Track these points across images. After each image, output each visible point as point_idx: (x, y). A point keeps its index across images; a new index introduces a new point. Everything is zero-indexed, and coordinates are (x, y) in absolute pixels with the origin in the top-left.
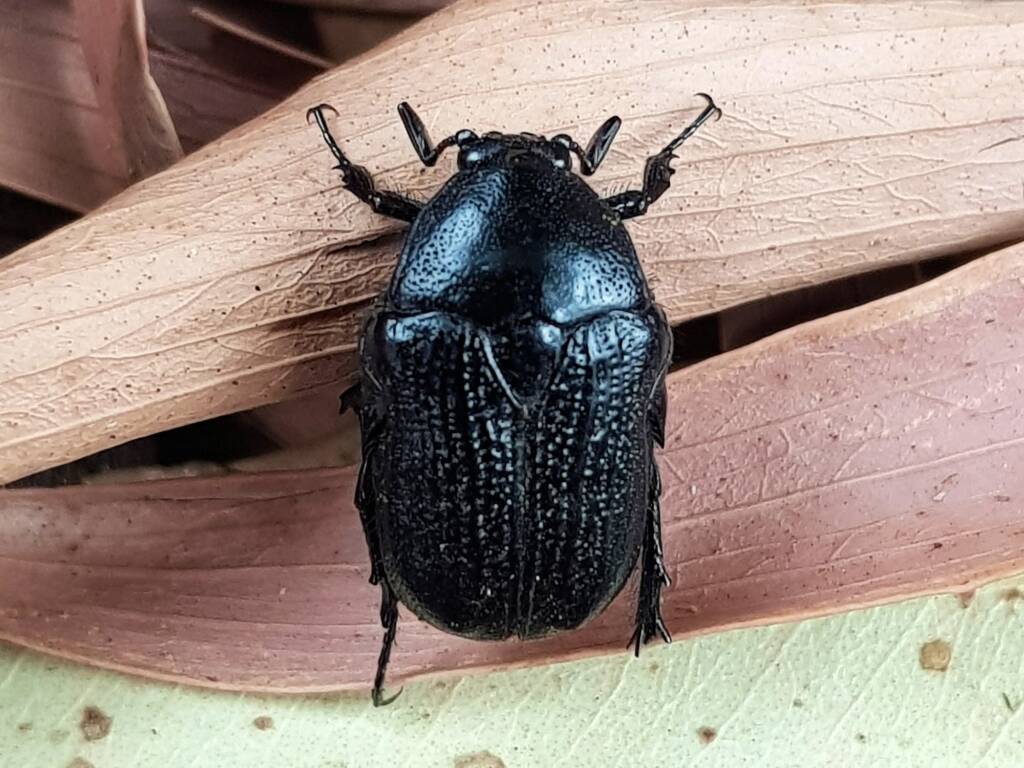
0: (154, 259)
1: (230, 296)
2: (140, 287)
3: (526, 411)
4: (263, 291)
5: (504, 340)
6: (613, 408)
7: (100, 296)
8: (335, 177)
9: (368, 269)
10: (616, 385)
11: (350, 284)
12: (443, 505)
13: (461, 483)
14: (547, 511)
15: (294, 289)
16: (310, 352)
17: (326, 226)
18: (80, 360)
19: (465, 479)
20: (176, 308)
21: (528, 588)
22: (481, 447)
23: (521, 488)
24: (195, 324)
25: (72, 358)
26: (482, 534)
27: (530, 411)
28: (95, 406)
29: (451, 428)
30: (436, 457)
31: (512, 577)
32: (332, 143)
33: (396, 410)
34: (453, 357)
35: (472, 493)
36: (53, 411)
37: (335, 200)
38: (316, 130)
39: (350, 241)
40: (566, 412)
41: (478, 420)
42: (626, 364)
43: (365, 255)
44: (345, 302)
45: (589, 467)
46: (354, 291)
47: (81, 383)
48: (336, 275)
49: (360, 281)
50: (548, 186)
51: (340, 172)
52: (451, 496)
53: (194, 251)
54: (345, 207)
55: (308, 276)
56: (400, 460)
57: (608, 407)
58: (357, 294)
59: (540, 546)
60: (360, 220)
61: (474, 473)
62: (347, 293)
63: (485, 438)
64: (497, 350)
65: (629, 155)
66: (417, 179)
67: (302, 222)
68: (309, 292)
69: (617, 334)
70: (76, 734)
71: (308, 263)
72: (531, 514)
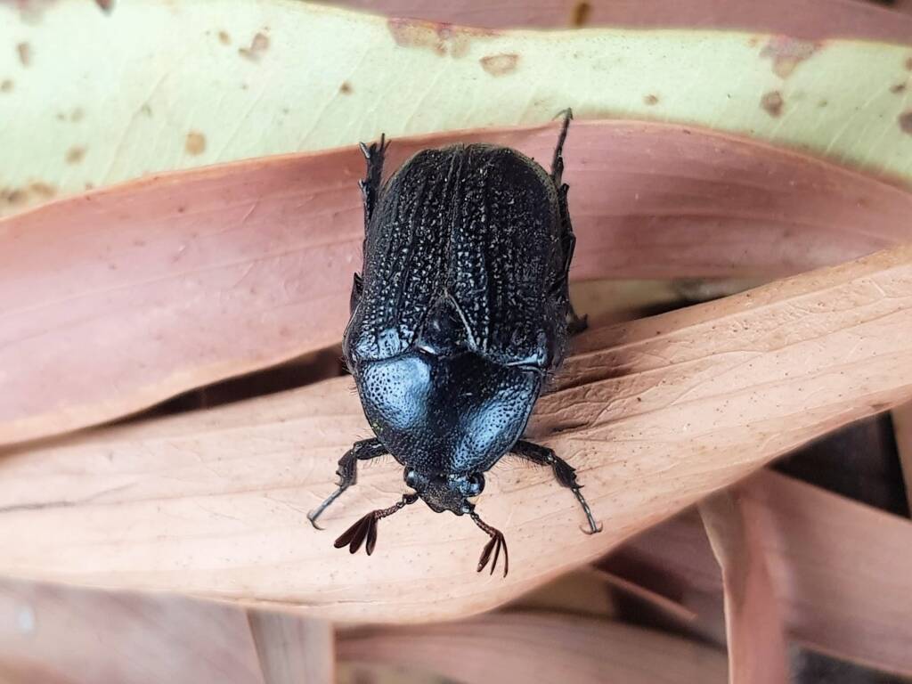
0: (714, 424)
1: (660, 395)
2: (725, 403)
3: (446, 293)
4: (635, 397)
5: (458, 343)
6: (385, 295)
7: (755, 397)
8: (581, 480)
9: (559, 412)
10: (381, 311)
11: (572, 401)
12: (510, 230)
13: (495, 245)
14: (436, 224)
15: (613, 398)
16: (604, 355)
17: (588, 443)
18: (770, 350)
19: (492, 246)
20: (698, 387)
21: (454, 173)
22: (479, 268)
23: (453, 240)
24: (686, 375)
25: (777, 351)
26: (482, 209)
27: (443, 293)
28: (760, 317)
29: (500, 282)
30: (513, 262)
31: (463, 181)
32: (585, 506)
33: (540, 298)
34: (496, 332)
35: (488, 237)
36: (791, 314)
37: (582, 463)
38: (596, 517)
39: (570, 432)
40: (418, 291)
41: (480, 288)
42: (373, 326)
43: (562, 422)
44: (577, 389)
45: (404, 254)
46: (571, 396)
47: (769, 334)
48: (581, 408)
49: (565, 404)
50: (420, 453)
51: (579, 483)
52: (504, 236)
53: (685, 428)
54: (573, 458)
55: (603, 407)
56: (540, 263)
57: (388, 297)
58: (569, 394)
59: (443, 201)
60: (565, 447)
61: (486, 250)
62: (575, 395)
63: (476, 274)
64: (464, 335)
65: (374, 488)
66: (523, 475)
67: (606, 447)
68: (603, 396)
69: (378, 347)
70: (786, 98)
71: (602, 417)
72: (447, 222)
